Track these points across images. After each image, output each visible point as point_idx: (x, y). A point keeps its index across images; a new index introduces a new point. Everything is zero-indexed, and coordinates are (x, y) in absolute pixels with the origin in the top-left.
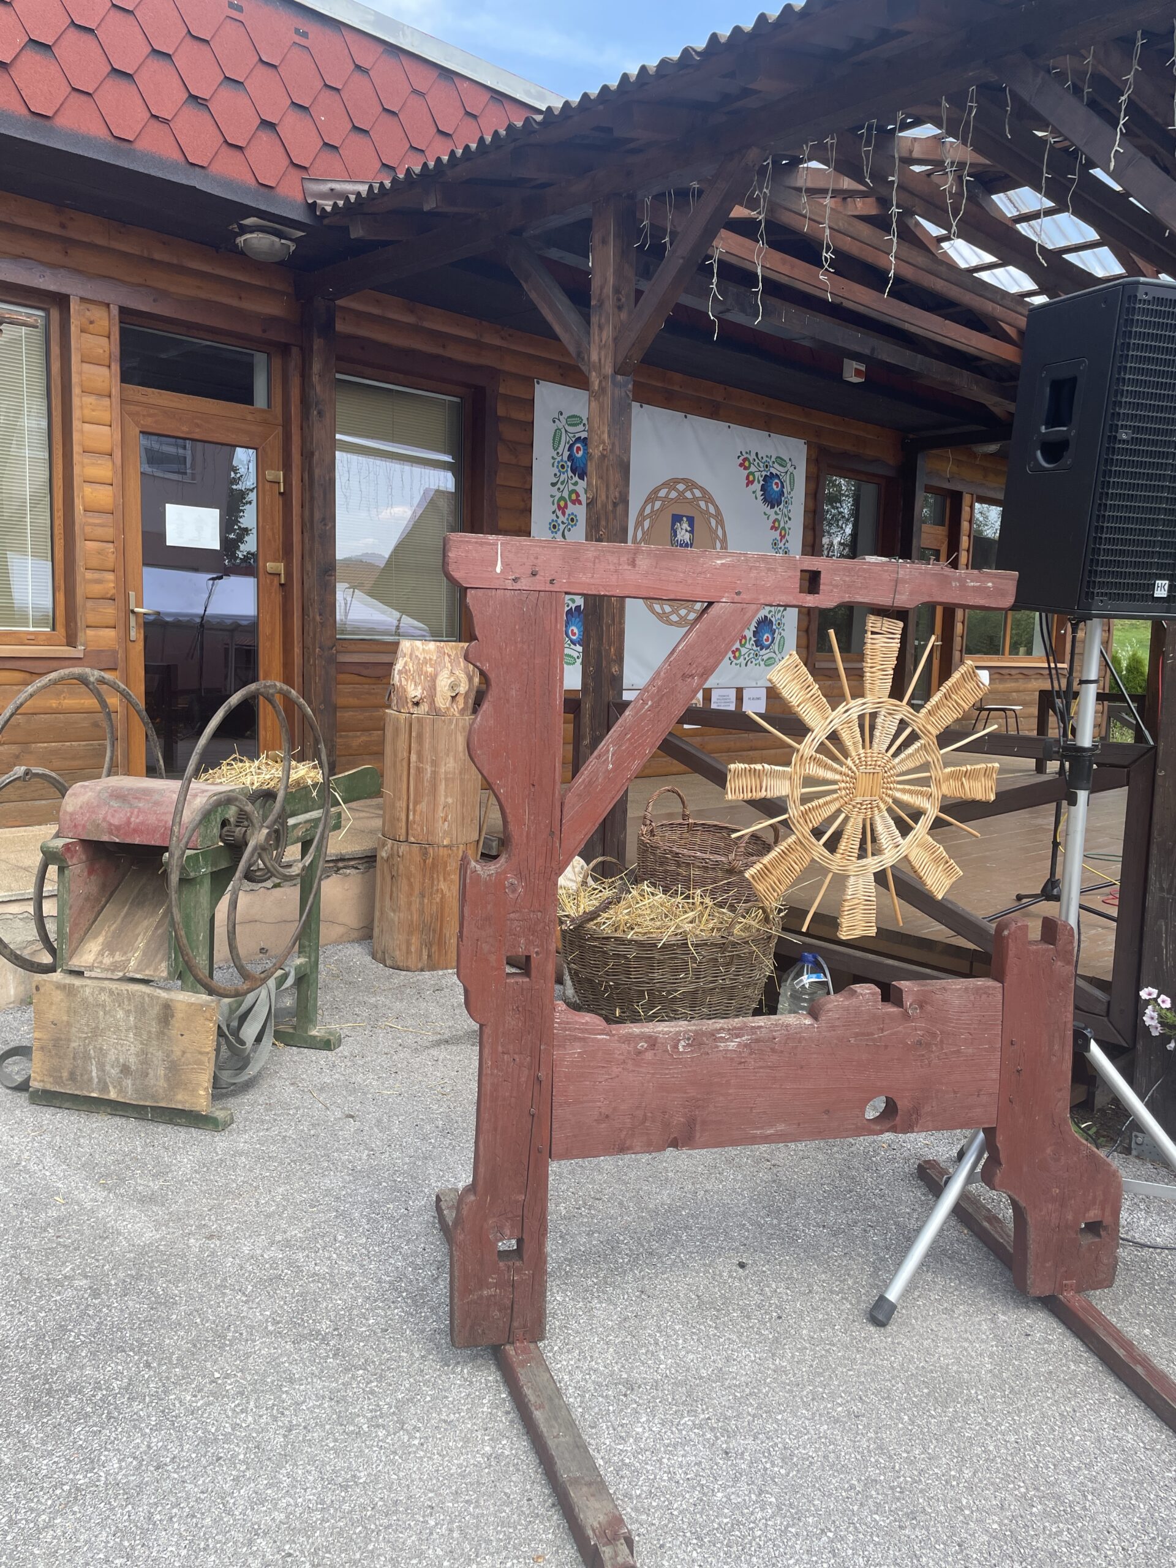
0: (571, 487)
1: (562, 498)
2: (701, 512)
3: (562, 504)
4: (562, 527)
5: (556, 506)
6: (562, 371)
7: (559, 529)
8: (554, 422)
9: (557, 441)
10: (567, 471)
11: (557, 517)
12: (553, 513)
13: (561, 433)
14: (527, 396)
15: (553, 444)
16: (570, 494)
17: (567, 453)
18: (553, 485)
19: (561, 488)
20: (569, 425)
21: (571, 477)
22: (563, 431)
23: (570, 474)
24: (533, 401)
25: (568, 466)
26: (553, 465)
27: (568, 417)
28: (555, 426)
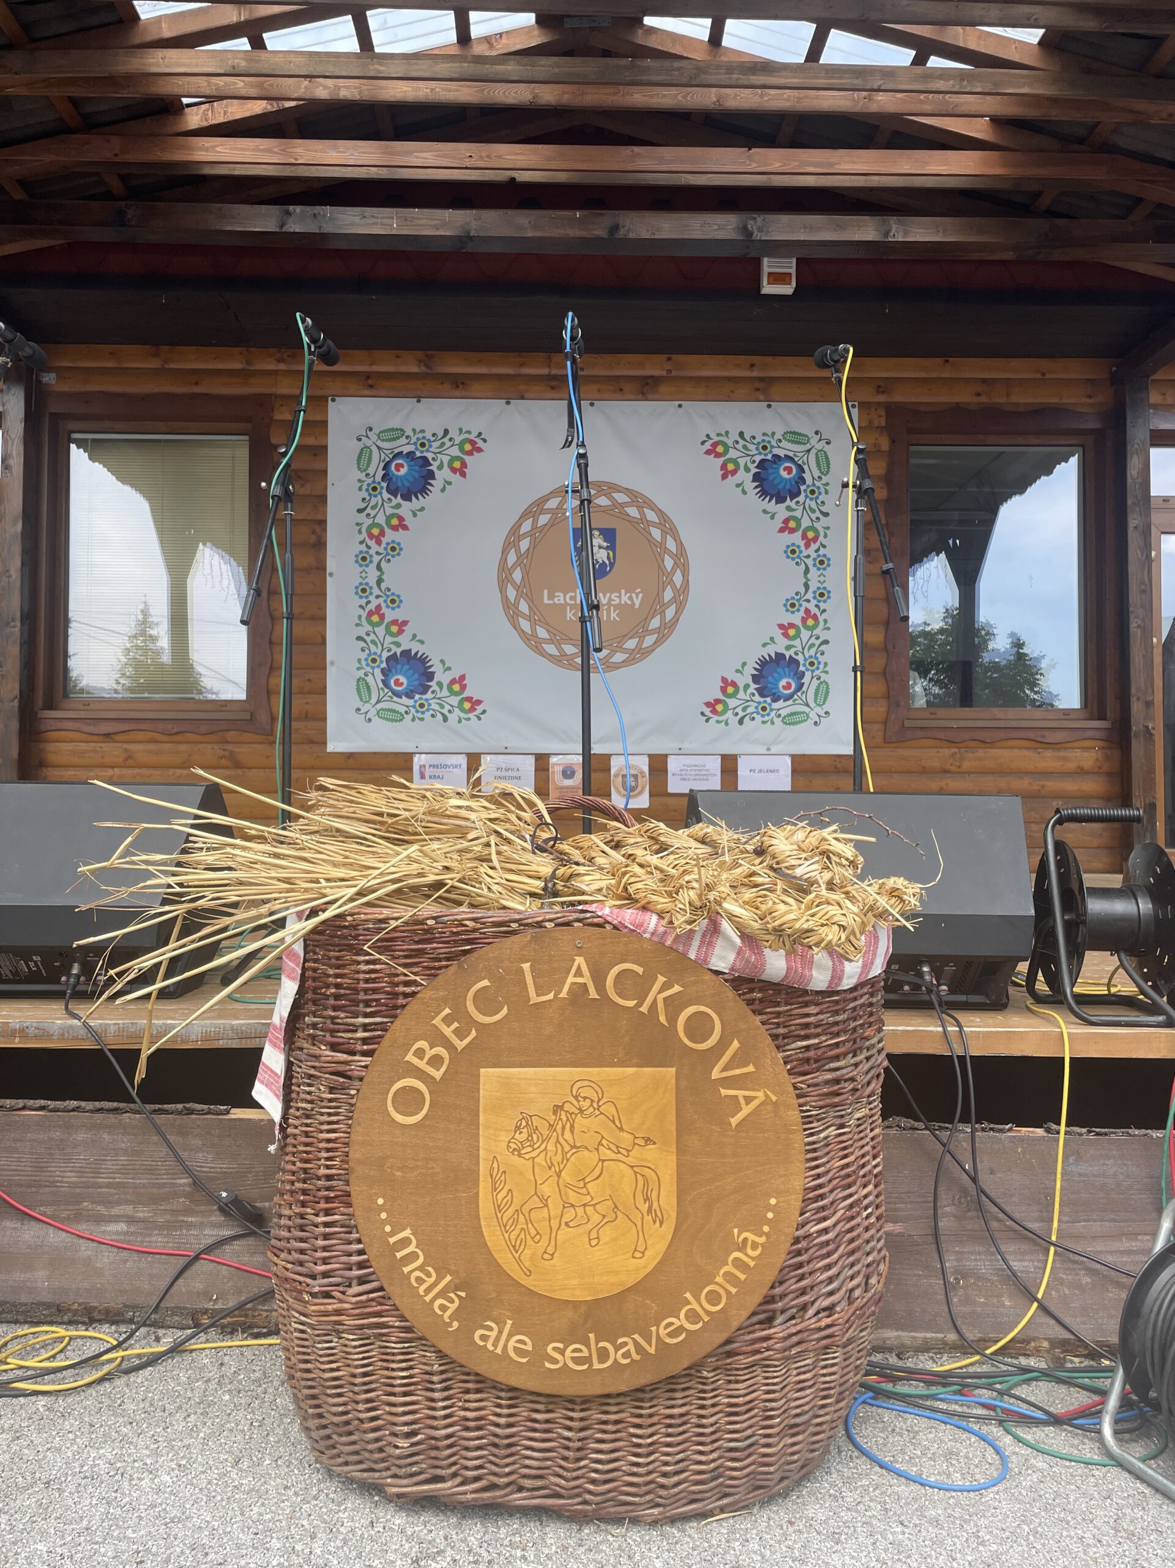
0: (389, 511)
1: (375, 525)
2: (631, 520)
3: (376, 531)
4: (376, 559)
5: (364, 535)
6: (370, 382)
7: (371, 562)
8: (359, 440)
9: (365, 459)
10: (381, 493)
11: (369, 547)
12: (361, 543)
13: (371, 451)
14: (318, 418)
15: (358, 464)
16: (388, 518)
17: (381, 473)
18: (360, 511)
19: (373, 513)
20: (383, 441)
21: (389, 499)
22: (374, 449)
23: (386, 495)
24: (326, 422)
25: (382, 488)
26: (360, 489)
27: (381, 432)
28: (360, 445)
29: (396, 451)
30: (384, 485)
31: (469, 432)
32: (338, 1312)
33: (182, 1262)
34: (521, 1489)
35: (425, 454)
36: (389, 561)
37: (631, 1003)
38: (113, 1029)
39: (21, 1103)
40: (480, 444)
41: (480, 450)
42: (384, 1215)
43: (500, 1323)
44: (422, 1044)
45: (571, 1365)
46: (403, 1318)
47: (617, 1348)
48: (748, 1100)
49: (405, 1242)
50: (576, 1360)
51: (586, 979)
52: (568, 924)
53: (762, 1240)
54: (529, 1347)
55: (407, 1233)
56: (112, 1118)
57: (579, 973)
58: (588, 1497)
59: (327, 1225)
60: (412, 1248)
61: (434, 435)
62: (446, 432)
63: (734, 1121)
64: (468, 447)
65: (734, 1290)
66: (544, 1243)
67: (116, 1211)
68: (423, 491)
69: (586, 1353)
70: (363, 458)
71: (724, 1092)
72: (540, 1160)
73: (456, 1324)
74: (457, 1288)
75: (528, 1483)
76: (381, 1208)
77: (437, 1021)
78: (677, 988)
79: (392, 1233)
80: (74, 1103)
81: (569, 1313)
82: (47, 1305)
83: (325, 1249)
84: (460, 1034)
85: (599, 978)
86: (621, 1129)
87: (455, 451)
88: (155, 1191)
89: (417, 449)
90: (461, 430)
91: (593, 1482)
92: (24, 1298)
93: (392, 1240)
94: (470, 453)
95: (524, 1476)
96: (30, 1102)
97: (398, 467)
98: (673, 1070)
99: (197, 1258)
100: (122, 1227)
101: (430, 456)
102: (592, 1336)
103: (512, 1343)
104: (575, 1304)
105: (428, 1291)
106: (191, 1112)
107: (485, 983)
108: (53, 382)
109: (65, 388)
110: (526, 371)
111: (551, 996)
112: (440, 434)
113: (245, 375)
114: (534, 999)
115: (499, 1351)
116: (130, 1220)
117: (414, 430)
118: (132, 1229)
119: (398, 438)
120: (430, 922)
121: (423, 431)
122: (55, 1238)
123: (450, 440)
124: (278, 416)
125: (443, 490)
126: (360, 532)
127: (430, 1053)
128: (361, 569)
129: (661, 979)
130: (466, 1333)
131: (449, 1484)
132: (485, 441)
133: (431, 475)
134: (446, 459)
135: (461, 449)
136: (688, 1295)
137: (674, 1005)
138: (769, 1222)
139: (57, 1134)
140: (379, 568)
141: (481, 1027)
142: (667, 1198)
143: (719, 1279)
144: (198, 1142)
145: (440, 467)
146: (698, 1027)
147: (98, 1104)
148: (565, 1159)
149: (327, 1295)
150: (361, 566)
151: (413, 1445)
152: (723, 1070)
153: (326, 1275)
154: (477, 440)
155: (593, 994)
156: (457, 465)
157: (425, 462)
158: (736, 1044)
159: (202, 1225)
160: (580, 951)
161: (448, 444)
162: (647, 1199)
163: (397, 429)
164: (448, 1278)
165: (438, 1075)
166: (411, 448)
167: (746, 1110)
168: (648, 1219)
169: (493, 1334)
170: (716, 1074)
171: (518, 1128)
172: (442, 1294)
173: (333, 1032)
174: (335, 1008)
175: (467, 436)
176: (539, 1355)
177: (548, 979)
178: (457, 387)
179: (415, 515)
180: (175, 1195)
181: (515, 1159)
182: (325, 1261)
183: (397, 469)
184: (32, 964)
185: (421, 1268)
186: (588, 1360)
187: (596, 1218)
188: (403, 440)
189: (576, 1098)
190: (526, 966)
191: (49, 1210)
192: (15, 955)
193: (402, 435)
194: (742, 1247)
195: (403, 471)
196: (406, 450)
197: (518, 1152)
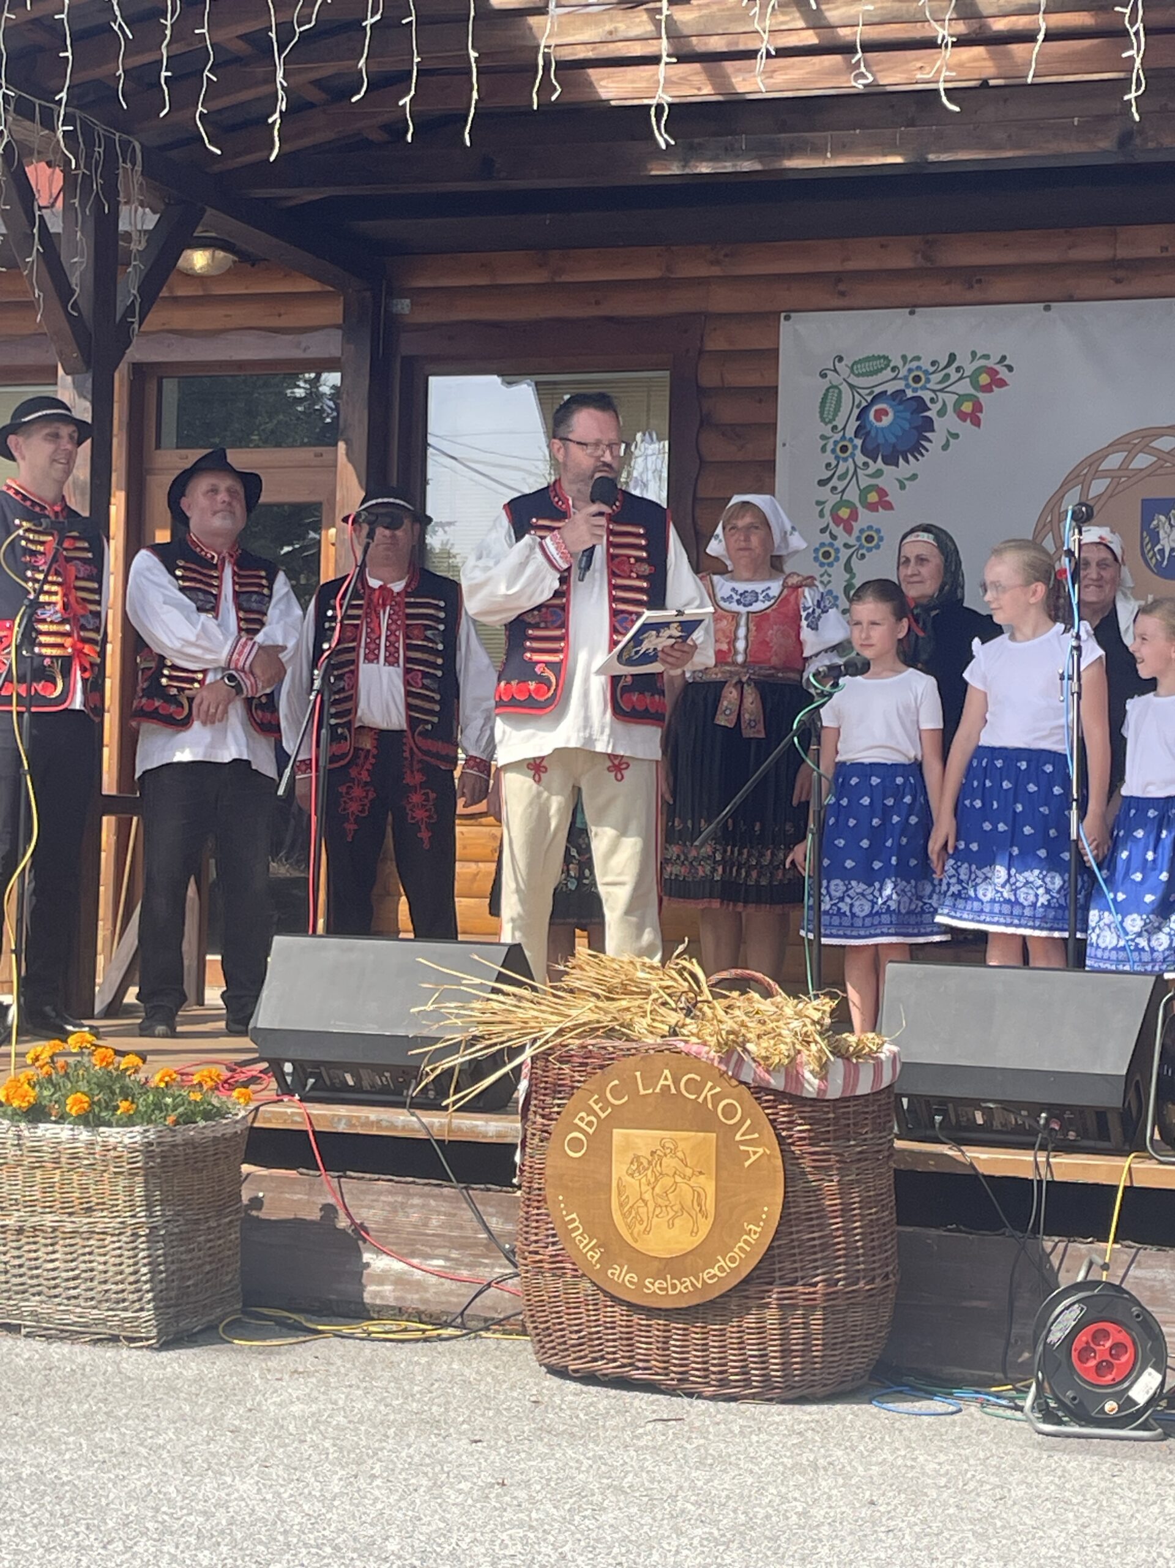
0: (865, 482)
3: (844, 513)
5: (828, 518)
6: (842, 287)
7: (837, 559)
8: (823, 376)
9: (830, 406)
10: (853, 455)
11: (834, 537)
12: (823, 531)
13: (840, 392)
14: (767, 345)
15: (822, 413)
16: (864, 493)
17: (853, 425)
18: (822, 483)
19: (840, 486)
20: (858, 375)
21: (866, 464)
22: (845, 388)
23: (861, 458)
24: (776, 351)
25: (855, 447)
26: (823, 449)
27: (855, 363)
28: (825, 384)
29: (877, 390)
30: (858, 442)
31: (986, 357)
32: (541, 1261)
33: (479, 1287)
34: (638, 1369)
35: (919, 393)
36: (863, 556)
37: (693, 1097)
38: (437, 1124)
39: (376, 1176)
40: (1003, 373)
41: (1002, 383)
42: (562, 1205)
43: (622, 1267)
44: (583, 1114)
45: (658, 1291)
46: (574, 1264)
47: (681, 1284)
48: (755, 1153)
49: (573, 1220)
50: (660, 1289)
51: (670, 1082)
52: (662, 1051)
53: (759, 1230)
54: (636, 1280)
55: (574, 1216)
56: (437, 1190)
57: (666, 1079)
58: (672, 1375)
59: (538, 1215)
60: (577, 1224)
61: (933, 363)
62: (952, 358)
63: (747, 1164)
64: (984, 379)
65: (743, 1256)
66: (645, 1224)
67: (437, 1252)
68: (916, 449)
69: (665, 1285)
70: (828, 404)
71: (742, 1148)
72: (644, 1180)
73: (598, 1266)
74: (599, 1247)
75: (640, 1364)
76: (561, 1202)
77: (591, 1102)
78: (718, 1089)
79: (567, 1215)
80: (411, 1179)
81: (656, 1263)
82: (393, 1308)
83: (536, 1228)
84: (602, 1109)
85: (677, 1082)
86: (686, 1166)
87: (965, 387)
88: (464, 1241)
89: (908, 386)
90: (974, 354)
91: (675, 1365)
92: (378, 1302)
93: (567, 1219)
94: (987, 389)
95: (640, 1360)
96: (383, 1177)
97: (879, 414)
98: (714, 1135)
99: (489, 1285)
100: (441, 1262)
101: (927, 396)
102: (669, 1277)
103: (627, 1277)
104: (661, 1259)
105: (584, 1247)
106: (489, 1190)
107: (616, 1082)
108: (407, 311)
109: (424, 317)
110: (1076, 254)
111: (650, 1091)
112: (943, 363)
113: (664, 284)
114: (642, 1092)
115: (620, 1281)
116: (447, 1258)
117: (904, 357)
118: (448, 1264)
119: (880, 370)
120: (590, 1047)
121: (918, 358)
122: (398, 1266)
123: (958, 369)
124: (710, 346)
125: (945, 447)
126: (821, 514)
127: (587, 1119)
128: (823, 570)
129: (710, 1084)
130: (604, 1270)
131: (600, 1363)
132: (1010, 368)
133: (929, 425)
134: (951, 399)
135: (975, 384)
136: (719, 1258)
137: (717, 1099)
138: (763, 1220)
139: (400, 1199)
140: (848, 567)
141: (613, 1105)
142: (710, 1204)
143: (736, 1250)
144: (491, 1210)
145: (942, 413)
146: (729, 1111)
147: (426, 1181)
148: (657, 1180)
149: (537, 1253)
150: (822, 565)
151: (579, 1338)
152: (743, 1135)
153: (536, 1242)
154: (998, 367)
155: (673, 1091)
156: (967, 407)
157: (920, 405)
158: (749, 1122)
159: (493, 1266)
160: (667, 1066)
161: (954, 376)
162: (699, 1205)
163: (879, 357)
164: (595, 1241)
165: (591, 1131)
166: (900, 385)
167: (753, 1158)
168: (700, 1215)
169: (617, 1272)
170: (738, 1137)
171: (632, 1163)
172: (592, 1249)
173: (543, 1109)
174: (544, 1095)
175: (983, 362)
176: (641, 1285)
177: (650, 1080)
178: (971, 287)
179: (902, 487)
180: (475, 1245)
181: (629, 1179)
182: (536, 1234)
183: (878, 418)
184: (384, 1079)
185: (581, 1235)
186: (666, 1289)
187: (672, 1214)
188: (888, 374)
189: (663, 1147)
190: (638, 1074)
191: (394, 1248)
192: (372, 1071)
193: (887, 366)
194: (749, 1233)
195: (886, 421)
196: (891, 388)
197: (632, 1175)
